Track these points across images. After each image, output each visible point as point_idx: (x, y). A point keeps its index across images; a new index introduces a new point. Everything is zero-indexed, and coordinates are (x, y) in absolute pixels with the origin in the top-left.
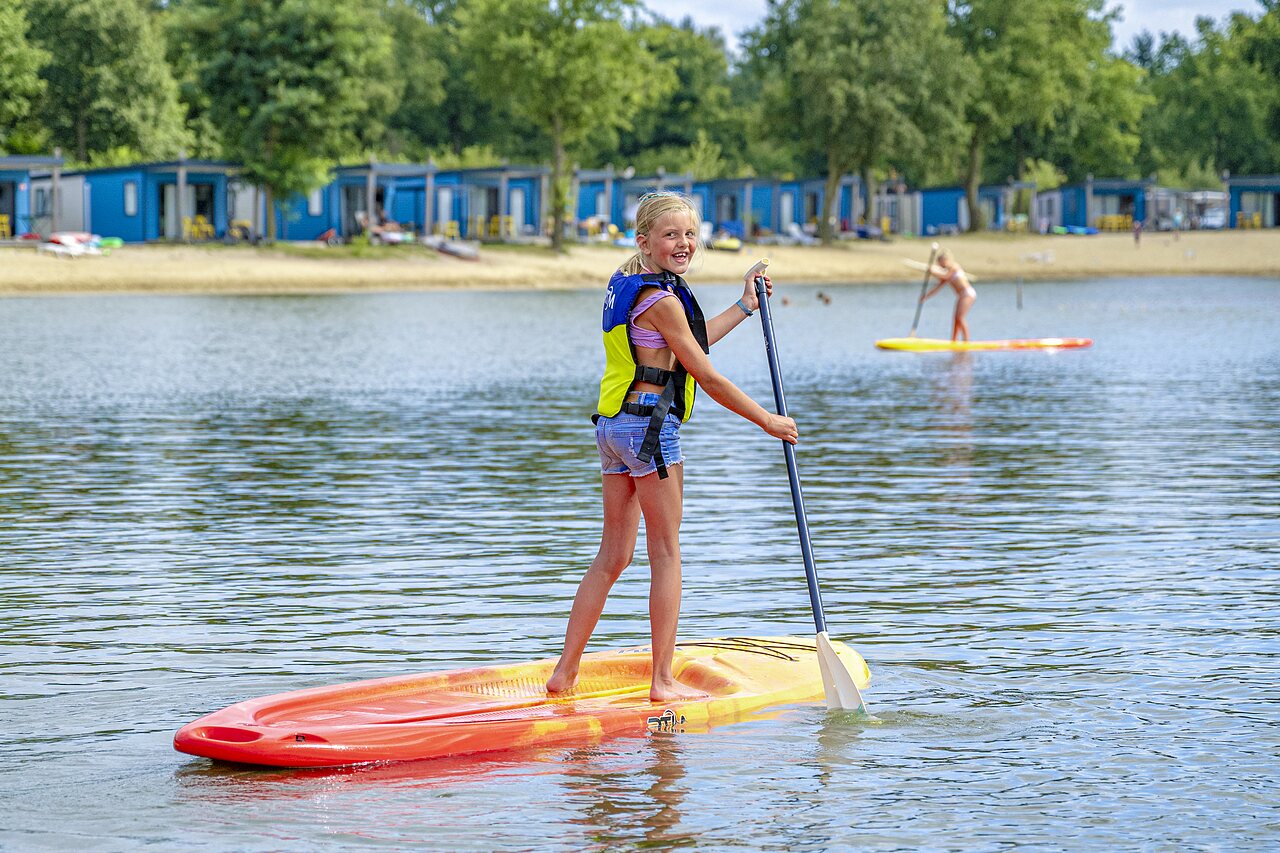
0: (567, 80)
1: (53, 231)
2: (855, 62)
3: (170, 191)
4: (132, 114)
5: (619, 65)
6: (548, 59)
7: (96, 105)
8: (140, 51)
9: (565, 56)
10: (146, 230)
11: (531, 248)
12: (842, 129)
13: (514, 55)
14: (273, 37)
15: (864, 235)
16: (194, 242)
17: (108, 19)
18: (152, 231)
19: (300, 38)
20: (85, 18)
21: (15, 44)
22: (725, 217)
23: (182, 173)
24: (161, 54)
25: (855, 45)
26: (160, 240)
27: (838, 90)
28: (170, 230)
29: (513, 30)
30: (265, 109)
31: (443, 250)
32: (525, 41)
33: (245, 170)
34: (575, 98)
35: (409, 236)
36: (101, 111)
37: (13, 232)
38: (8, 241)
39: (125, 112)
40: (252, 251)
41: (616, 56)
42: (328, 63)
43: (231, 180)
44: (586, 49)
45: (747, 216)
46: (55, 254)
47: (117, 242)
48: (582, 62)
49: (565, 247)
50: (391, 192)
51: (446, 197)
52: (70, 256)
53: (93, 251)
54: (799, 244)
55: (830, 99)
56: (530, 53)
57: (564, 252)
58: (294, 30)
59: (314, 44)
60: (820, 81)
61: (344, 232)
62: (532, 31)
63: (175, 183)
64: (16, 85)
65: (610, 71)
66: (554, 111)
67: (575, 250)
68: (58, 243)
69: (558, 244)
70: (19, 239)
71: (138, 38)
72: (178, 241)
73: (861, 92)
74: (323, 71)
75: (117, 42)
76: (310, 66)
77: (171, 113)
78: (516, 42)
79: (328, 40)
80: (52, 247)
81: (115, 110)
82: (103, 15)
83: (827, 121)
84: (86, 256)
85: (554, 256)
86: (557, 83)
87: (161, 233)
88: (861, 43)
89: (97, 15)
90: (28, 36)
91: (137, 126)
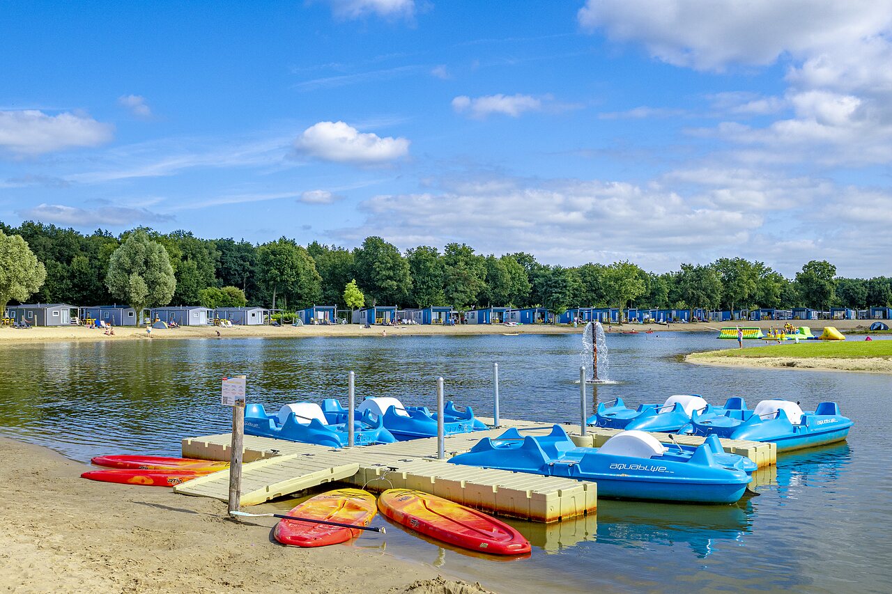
2: (694, 285)
3: (535, 314)
14: (554, 284)
18: (532, 321)
23: (537, 310)
25: (694, 282)
37: (501, 322)
40: (550, 325)
58: (558, 282)
59: (561, 285)
67: (624, 325)
73: (695, 291)
76: (561, 289)
79: (565, 284)
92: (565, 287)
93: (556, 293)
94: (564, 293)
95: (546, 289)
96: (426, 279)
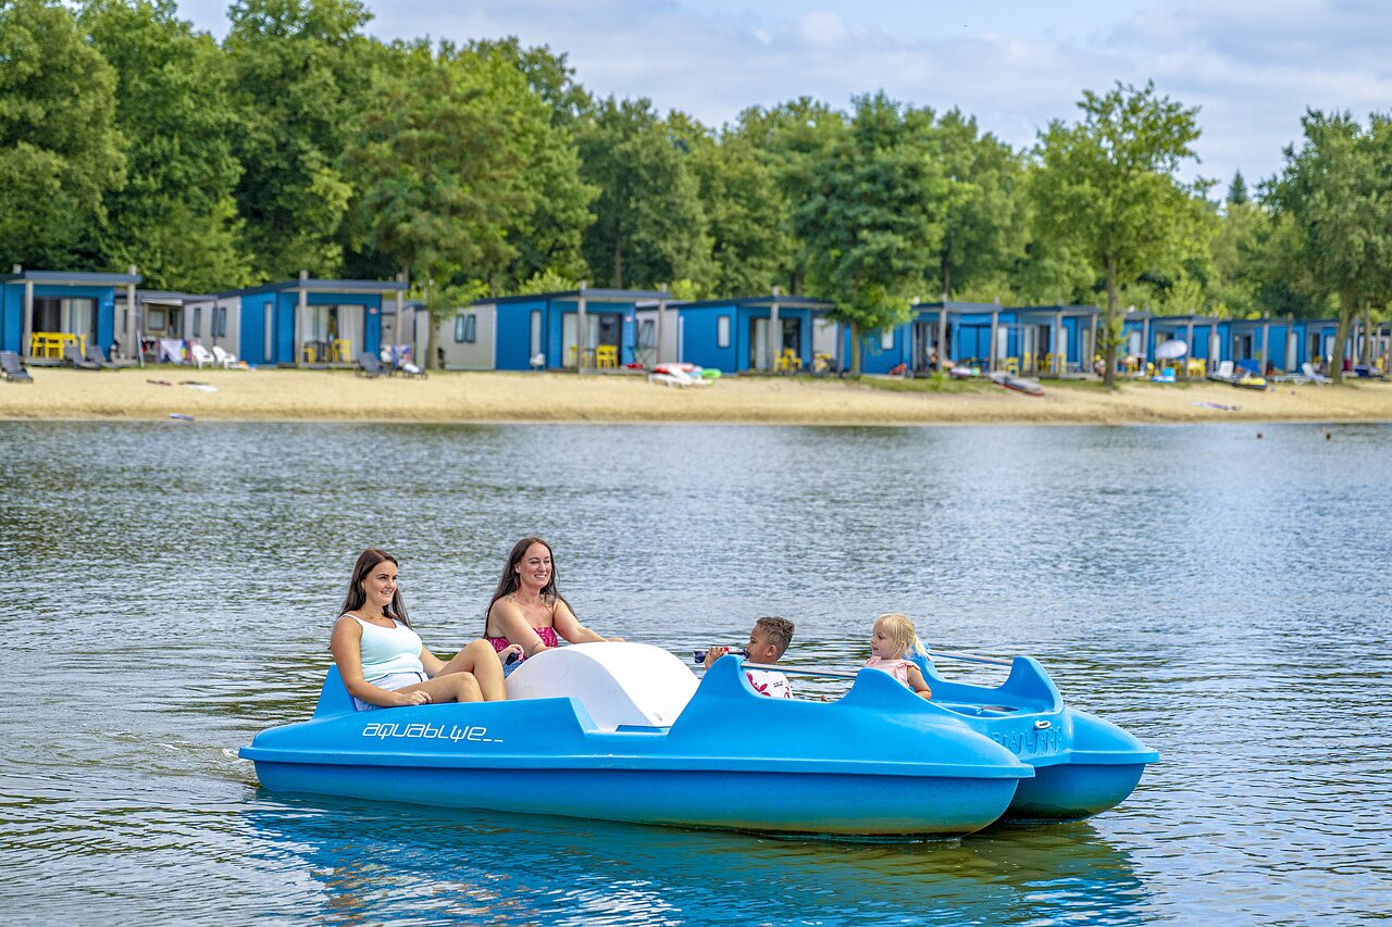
0: (1123, 225)
1: (658, 362)
2: (1373, 212)
3: (761, 324)
4: (667, 247)
5: (1171, 212)
6: (1107, 205)
7: (635, 237)
8: (676, 187)
9: (1123, 203)
10: (737, 362)
11: (1082, 384)
12: (1358, 274)
13: (1075, 202)
14: (865, 186)
15: (1364, 374)
16: (782, 373)
17: (647, 156)
18: (743, 362)
19: (889, 186)
20: (627, 155)
21: (568, 180)
22: (1240, 356)
23: (775, 308)
24: (695, 191)
25: (1374, 195)
26: (752, 371)
27: (1357, 238)
28: (761, 362)
29: (1073, 179)
30: (856, 252)
31: (1008, 385)
32: (1086, 188)
33: (832, 307)
34: (1131, 243)
35: (976, 371)
36: (639, 243)
37: (620, 362)
38: (616, 370)
39: (661, 244)
40: (841, 384)
41: (1169, 203)
42: (914, 208)
43: (815, 314)
44: (1144, 196)
45: (1262, 355)
46: (666, 384)
47: (717, 373)
48: (1139, 209)
49: (1117, 384)
50: (956, 328)
51: (1002, 334)
52: (680, 386)
53: (700, 381)
54: (1312, 383)
55: (1349, 246)
56: (1090, 199)
57: (1115, 388)
58: (883, 178)
59: (900, 191)
60: (1340, 230)
61: (915, 366)
62: (1091, 178)
63: (768, 317)
64: (570, 217)
65: (1164, 217)
66: (1109, 253)
67: (1124, 387)
68: (666, 373)
69: (1108, 381)
70: (624, 368)
71: (676, 174)
72: (768, 373)
73: (1378, 240)
74: (911, 216)
75: (655, 179)
76: (898, 211)
77: (701, 245)
78: (1076, 189)
79: (916, 187)
80: (660, 377)
81: (653, 242)
82: (644, 152)
83: (1345, 267)
84: (692, 386)
85: (1108, 392)
86: (1113, 229)
87: (752, 364)
88: (1380, 194)
89: (637, 152)
90: (580, 172)
91: (671, 257)
92: (912, 199)
93: (874, 227)
94: (909, 227)
95: (823, 211)
96: (160, 145)
